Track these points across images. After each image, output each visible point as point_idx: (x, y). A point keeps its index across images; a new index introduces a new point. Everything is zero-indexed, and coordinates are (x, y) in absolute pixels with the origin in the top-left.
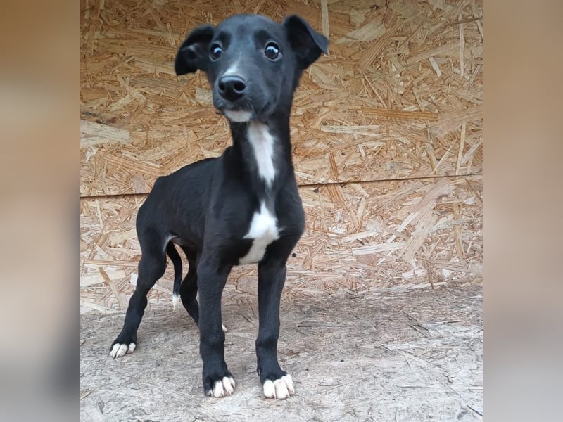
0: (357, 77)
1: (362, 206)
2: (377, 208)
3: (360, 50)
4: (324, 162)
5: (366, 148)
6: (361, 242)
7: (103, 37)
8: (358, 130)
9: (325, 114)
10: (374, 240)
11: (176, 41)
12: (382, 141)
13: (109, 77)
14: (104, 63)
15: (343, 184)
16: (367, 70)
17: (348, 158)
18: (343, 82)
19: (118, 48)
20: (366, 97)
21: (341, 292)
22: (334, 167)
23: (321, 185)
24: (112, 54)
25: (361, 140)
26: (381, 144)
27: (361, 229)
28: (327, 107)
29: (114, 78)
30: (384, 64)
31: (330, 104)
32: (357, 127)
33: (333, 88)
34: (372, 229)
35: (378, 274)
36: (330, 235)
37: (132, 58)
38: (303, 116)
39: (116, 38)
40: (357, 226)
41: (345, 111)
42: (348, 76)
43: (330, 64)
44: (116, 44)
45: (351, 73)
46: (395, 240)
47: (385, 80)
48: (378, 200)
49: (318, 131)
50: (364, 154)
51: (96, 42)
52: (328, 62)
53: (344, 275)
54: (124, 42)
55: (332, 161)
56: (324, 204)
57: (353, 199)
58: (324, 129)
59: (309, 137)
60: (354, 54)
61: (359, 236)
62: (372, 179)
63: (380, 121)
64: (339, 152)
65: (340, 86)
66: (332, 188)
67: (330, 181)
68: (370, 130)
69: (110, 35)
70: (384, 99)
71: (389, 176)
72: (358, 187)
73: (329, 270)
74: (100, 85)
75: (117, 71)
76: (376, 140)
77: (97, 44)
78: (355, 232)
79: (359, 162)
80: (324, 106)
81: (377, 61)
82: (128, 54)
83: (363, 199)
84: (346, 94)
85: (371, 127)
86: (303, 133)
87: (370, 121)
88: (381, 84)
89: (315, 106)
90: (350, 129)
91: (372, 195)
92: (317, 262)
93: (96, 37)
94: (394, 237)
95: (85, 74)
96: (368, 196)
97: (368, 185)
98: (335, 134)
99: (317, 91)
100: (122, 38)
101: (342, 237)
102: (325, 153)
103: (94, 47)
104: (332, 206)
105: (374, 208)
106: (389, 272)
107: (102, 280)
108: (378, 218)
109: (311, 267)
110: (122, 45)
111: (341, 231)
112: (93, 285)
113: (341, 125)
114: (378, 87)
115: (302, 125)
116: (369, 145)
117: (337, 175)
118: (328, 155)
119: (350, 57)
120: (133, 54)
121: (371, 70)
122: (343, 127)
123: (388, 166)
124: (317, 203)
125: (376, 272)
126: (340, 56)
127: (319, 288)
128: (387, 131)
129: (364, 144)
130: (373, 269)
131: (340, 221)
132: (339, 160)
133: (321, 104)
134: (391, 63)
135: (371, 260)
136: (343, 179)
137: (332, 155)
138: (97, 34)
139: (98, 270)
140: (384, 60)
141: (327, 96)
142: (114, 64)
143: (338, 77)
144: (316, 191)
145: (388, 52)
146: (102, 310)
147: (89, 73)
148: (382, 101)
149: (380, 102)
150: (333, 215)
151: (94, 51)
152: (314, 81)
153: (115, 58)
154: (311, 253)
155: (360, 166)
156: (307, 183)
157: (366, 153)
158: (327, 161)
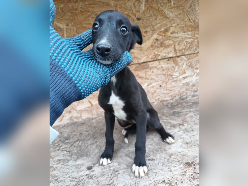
0: (183, 13)
1: (185, 64)
2: (190, 64)
3: (185, 2)
4: (171, 49)
5: (187, 42)
6: (184, 78)
7: (83, 4)
8: (184, 35)
9: (172, 29)
10: (189, 76)
11: (114, 4)
12: (192, 38)
13: (87, 22)
14: (85, 16)
15: (178, 57)
16: (187, 10)
17: (180, 46)
18: (178, 16)
19: (90, 9)
20: (187, 21)
21: (177, 98)
22: (175, 50)
23: (170, 58)
24: (88, 11)
25: (185, 39)
26: (192, 40)
27: (185, 73)
28: (172, 27)
29: (89, 22)
30: (193, 7)
31: (174, 25)
32: (183, 34)
33: (175, 19)
34: (188, 73)
35: (190, 89)
36: (173, 76)
37: (96, 13)
38: (164, 31)
39: (89, 4)
40: (183, 72)
41: (179, 28)
42: (180, 13)
43: (173, 9)
44: (89, 7)
45: (181, 12)
46: (196, 76)
47: (194, 14)
48: (190, 61)
49: (170, 37)
50: (186, 44)
51: (81, 7)
52: (173, 8)
53: (178, 91)
54: (92, 6)
55: (175, 48)
56: (171, 65)
57: (181, 62)
58: (172, 35)
59: (166, 39)
60: (183, 3)
61: (184, 76)
62: (189, 53)
63: (192, 30)
64: (177, 44)
65: (177, 18)
66: (174, 58)
67: (174, 56)
68: (188, 35)
69: (87, 3)
70: (193, 21)
71: (195, 51)
72: (183, 57)
73: (173, 90)
74: (84, 25)
75: (90, 19)
76: (190, 38)
77: (81, 8)
78: (182, 74)
79: (184, 47)
80: (171, 26)
81: (191, 6)
82: (94, 11)
83: (185, 62)
84: (180, 21)
85: (189, 33)
86: (164, 38)
87: (188, 31)
88: (192, 16)
89: (168, 26)
90: (181, 35)
91: (188, 60)
92: (169, 87)
93: (81, 5)
94: (196, 74)
95: (77, 22)
96: (186, 60)
97: (187, 56)
98: (175, 37)
99: (169, 21)
100: (92, 4)
101: (178, 76)
102: (172, 45)
103: (80, 9)
104: (174, 65)
105: (189, 64)
106: (194, 88)
107: (90, 105)
108: (191, 68)
109: (167, 90)
110: (92, 7)
111: (177, 74)
112: (87, 108)
113: (178, 33)
114: (191, 17)
115: (163, 35)
116: (188, 40)
117: (176, 53)
118: (173, 46)
119: (181, 5)
120: (96, 11)
121: (189, 10)
122: (178, 34)
123: (194, 47)
124: (169, 65)
125: (189, 88)
126: (177, 5)
127: (170, 97)
128: (194, 34)
129: (186, 40)
130: (188, 87)
131: (177, 71)
132: (177, 48)
133: (170, 25)
134: (196, 6)
135: (187, 84)
136: (178, 54)
137: (175, 46)
138: (81, 3)
139: (88, 102)
140: (194, 5)
141: (173, 22)
142: (89, 16)
143: (176, 14)
144: (168, 60)
145: (195, 2)
146: (91, 116)
147: (79, 21)
148: (193, 22)
149: (192, 23)
150: (174, 69)
151: (80, 11)
152: (168, 16)
153: (89, 13)
154: (167, 84)
155: (185, 49)
156: (165, 57)
157: (186, 43)
158: (173, 48)
